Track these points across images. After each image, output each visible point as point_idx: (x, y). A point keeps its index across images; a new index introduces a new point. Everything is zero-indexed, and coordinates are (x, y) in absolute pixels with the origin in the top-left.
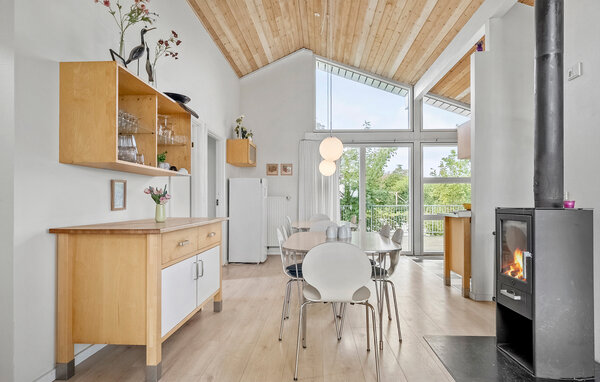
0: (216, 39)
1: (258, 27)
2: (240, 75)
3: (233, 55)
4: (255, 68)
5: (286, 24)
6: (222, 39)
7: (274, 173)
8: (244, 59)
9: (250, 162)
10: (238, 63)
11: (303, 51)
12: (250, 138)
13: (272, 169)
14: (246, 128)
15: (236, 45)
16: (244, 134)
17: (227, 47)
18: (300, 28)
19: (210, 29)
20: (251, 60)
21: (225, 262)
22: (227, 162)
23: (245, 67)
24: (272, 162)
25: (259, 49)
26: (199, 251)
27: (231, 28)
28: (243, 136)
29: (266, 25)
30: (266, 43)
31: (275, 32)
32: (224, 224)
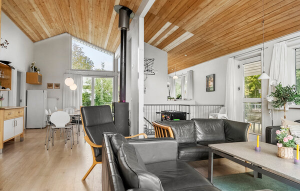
0: (22, 29)
1: (42, 25)
2: (34, 41)
3: (30, 35)
4: (42, 39)
5: (56, 25)
6: (25, 29)
7: (51, 87)
8: (36, 36)
9: (38, 83)
10: (33, 37)
11: (66, 34)
12: (38, 72)
13: (50, 86)
14: (36, 67)
15: (32, 31)
16: (35, 70)
17: (27, 32)
18: (63, 26)
19: (19, 26)
20: (40, 36)
21: (24, 128)
22: (26, 82)
23: (37, 39)
24: (50, 82)
25: (44, 32)
26: (15, 117)
27: (29, 26)
28: (35, 71)
29: (47, 25)
30: (47, 30)
31: (51, 27)
32: (25, 109)
